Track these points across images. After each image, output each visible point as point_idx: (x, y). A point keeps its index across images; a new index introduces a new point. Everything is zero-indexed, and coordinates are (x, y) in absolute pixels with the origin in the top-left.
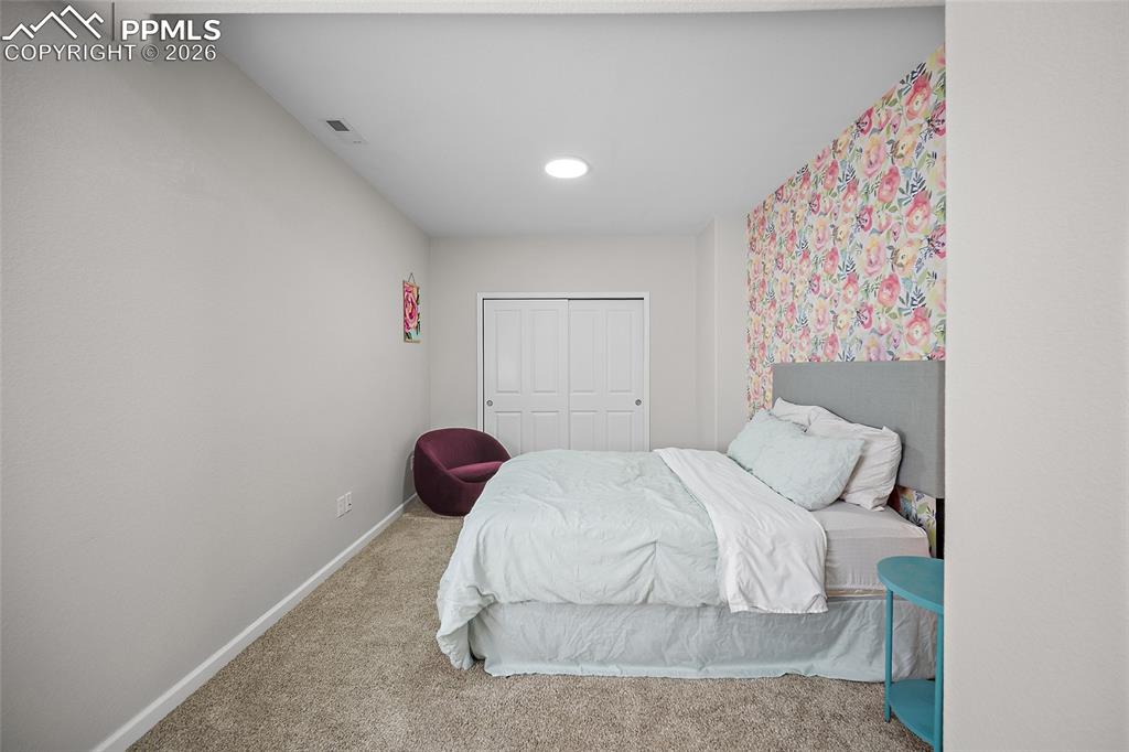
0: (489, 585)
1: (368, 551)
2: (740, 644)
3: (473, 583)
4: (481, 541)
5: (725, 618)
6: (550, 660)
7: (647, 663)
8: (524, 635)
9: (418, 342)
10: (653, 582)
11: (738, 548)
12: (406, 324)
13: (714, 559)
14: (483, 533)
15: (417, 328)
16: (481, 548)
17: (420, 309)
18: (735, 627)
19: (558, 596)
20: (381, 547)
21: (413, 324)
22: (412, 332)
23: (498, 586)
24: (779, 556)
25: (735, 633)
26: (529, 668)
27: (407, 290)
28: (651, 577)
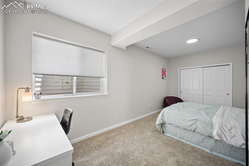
0: (164, 120)
1: (153, 114)
2: (222, 150)
3: (161, 118)
4: (163, 112)
5: (217, 142)
6: (176, 136)
7: (197, 145)
8: (171, 130)
9: (165, 79)
10: (196, 127)
11: (218, 126)
12: (163, 76)
13: (212, 127)
14: (164, 111)
15: (165, 77)
16: (163, 113)
17: (166, 73)
18: (221, 145)
19: (176, 125)
20: (156, 115)
21: (164, 76)
22: (164, 78)
23: (166, 120)
24: (233, 131)
25: (221, 147)
26: (172, 136)
27: (163, 70)
28: (195, 126)
